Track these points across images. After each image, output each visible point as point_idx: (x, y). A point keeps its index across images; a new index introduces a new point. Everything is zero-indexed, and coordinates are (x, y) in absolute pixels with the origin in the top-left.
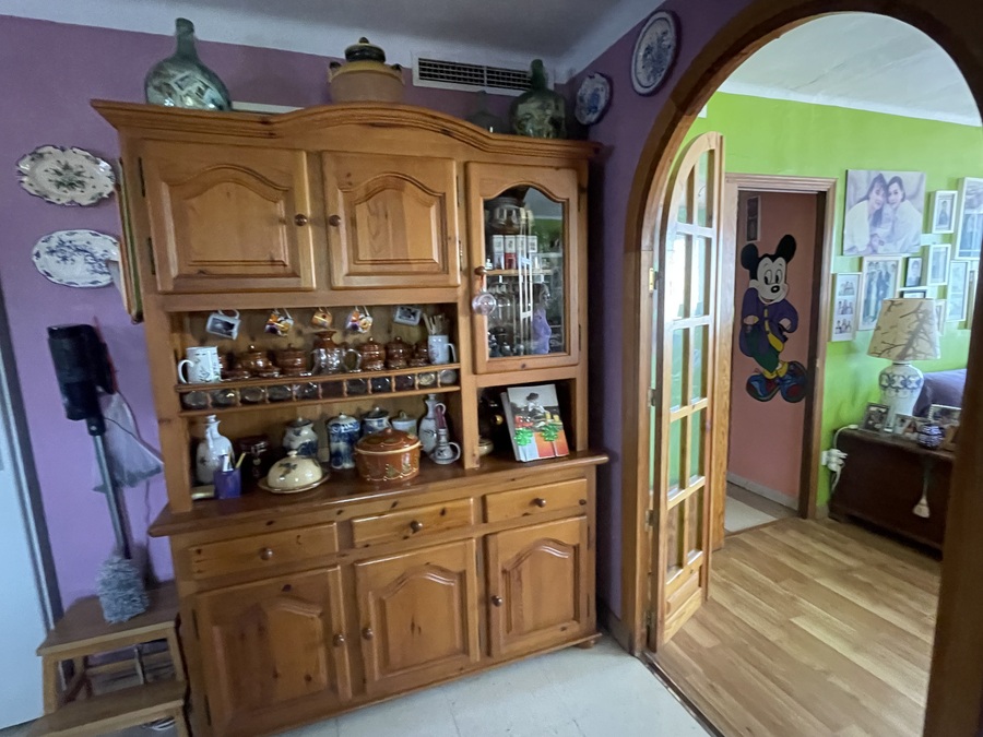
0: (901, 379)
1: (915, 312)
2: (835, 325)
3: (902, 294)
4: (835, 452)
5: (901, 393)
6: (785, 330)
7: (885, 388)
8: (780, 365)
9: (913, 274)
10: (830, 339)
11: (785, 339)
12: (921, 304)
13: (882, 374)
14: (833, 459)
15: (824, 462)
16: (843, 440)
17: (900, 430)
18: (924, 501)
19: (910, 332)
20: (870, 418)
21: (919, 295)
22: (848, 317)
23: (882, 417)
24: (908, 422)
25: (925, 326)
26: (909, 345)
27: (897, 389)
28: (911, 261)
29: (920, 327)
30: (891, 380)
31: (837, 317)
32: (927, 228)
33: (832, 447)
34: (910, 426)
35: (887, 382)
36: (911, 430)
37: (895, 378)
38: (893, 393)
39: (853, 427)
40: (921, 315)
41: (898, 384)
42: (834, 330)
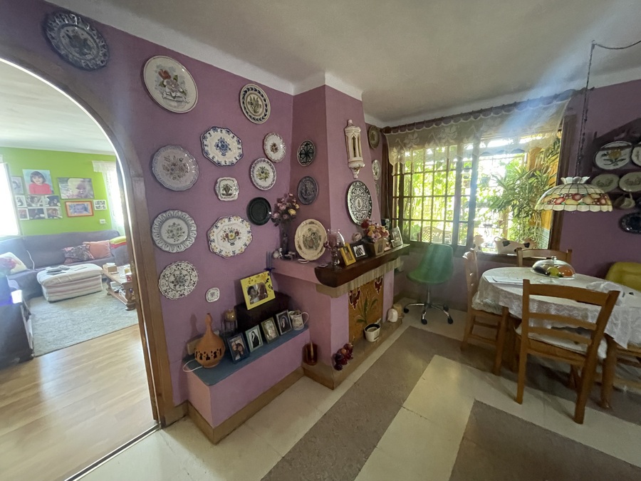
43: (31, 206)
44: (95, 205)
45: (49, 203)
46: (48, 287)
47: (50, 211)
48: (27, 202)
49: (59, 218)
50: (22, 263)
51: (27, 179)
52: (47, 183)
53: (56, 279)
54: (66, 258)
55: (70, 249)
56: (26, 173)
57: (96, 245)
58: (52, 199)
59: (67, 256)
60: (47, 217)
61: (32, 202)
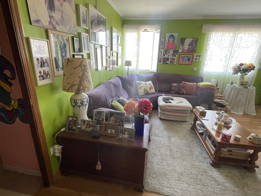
0: (80, 101)
1: (80, 65)
2: (38, 75)
3: (74, 56)
4: (56, 147)
5: (81, 108)
6: (8, 78)
7: (74, 106)
8: (13, 102)
9: (77, 46)
10: (37, 85)
11: (11, 85)
12: (82, 61)
13: (71, 99)
14: (56, 150)
15: (52, 153)
16: (59, 139)
17: (84, 127)
18: (99, 163)
19: (79, 77)
20: (70, 124)
21: (80, 57)
22: (46, 69)
23: (75, 123)
24: (86, 123)
25: (85, 73)
26: (80, 84)
27: (79, 107)
28: (75, 39)
29: (83, 74)
30: (76, 102)
31: (38, 70)
32: (79, 24)
33: (54, 144)
34: (87, 125)
35: (74, 103)
36: (88, 126)
37: (77, 101)
38: (78, 108)
39: (62, 130)
40: (83, 68)
41: (79, 104)
42: (38, 79)
43: (165, 56)
44: (194, 58)
45: (173, 55)
46: (161, 110)
47: (172, 60)
48: (163, 53)
49: (175, 64)
50: (154, 89)
51: (167, 39)
52: (175, 41)
53: (166, 106)
54: (172, 90)
55: (175, 84)
56: (168, 35)
57: (189, 85)
58: (174, 52)
59: (173, 88)
60: (169, 63)
61: (166, 53)
